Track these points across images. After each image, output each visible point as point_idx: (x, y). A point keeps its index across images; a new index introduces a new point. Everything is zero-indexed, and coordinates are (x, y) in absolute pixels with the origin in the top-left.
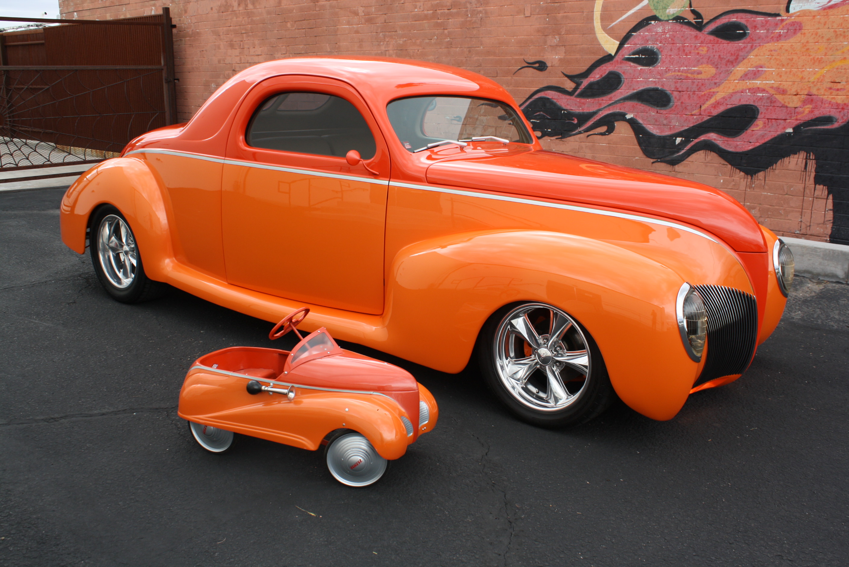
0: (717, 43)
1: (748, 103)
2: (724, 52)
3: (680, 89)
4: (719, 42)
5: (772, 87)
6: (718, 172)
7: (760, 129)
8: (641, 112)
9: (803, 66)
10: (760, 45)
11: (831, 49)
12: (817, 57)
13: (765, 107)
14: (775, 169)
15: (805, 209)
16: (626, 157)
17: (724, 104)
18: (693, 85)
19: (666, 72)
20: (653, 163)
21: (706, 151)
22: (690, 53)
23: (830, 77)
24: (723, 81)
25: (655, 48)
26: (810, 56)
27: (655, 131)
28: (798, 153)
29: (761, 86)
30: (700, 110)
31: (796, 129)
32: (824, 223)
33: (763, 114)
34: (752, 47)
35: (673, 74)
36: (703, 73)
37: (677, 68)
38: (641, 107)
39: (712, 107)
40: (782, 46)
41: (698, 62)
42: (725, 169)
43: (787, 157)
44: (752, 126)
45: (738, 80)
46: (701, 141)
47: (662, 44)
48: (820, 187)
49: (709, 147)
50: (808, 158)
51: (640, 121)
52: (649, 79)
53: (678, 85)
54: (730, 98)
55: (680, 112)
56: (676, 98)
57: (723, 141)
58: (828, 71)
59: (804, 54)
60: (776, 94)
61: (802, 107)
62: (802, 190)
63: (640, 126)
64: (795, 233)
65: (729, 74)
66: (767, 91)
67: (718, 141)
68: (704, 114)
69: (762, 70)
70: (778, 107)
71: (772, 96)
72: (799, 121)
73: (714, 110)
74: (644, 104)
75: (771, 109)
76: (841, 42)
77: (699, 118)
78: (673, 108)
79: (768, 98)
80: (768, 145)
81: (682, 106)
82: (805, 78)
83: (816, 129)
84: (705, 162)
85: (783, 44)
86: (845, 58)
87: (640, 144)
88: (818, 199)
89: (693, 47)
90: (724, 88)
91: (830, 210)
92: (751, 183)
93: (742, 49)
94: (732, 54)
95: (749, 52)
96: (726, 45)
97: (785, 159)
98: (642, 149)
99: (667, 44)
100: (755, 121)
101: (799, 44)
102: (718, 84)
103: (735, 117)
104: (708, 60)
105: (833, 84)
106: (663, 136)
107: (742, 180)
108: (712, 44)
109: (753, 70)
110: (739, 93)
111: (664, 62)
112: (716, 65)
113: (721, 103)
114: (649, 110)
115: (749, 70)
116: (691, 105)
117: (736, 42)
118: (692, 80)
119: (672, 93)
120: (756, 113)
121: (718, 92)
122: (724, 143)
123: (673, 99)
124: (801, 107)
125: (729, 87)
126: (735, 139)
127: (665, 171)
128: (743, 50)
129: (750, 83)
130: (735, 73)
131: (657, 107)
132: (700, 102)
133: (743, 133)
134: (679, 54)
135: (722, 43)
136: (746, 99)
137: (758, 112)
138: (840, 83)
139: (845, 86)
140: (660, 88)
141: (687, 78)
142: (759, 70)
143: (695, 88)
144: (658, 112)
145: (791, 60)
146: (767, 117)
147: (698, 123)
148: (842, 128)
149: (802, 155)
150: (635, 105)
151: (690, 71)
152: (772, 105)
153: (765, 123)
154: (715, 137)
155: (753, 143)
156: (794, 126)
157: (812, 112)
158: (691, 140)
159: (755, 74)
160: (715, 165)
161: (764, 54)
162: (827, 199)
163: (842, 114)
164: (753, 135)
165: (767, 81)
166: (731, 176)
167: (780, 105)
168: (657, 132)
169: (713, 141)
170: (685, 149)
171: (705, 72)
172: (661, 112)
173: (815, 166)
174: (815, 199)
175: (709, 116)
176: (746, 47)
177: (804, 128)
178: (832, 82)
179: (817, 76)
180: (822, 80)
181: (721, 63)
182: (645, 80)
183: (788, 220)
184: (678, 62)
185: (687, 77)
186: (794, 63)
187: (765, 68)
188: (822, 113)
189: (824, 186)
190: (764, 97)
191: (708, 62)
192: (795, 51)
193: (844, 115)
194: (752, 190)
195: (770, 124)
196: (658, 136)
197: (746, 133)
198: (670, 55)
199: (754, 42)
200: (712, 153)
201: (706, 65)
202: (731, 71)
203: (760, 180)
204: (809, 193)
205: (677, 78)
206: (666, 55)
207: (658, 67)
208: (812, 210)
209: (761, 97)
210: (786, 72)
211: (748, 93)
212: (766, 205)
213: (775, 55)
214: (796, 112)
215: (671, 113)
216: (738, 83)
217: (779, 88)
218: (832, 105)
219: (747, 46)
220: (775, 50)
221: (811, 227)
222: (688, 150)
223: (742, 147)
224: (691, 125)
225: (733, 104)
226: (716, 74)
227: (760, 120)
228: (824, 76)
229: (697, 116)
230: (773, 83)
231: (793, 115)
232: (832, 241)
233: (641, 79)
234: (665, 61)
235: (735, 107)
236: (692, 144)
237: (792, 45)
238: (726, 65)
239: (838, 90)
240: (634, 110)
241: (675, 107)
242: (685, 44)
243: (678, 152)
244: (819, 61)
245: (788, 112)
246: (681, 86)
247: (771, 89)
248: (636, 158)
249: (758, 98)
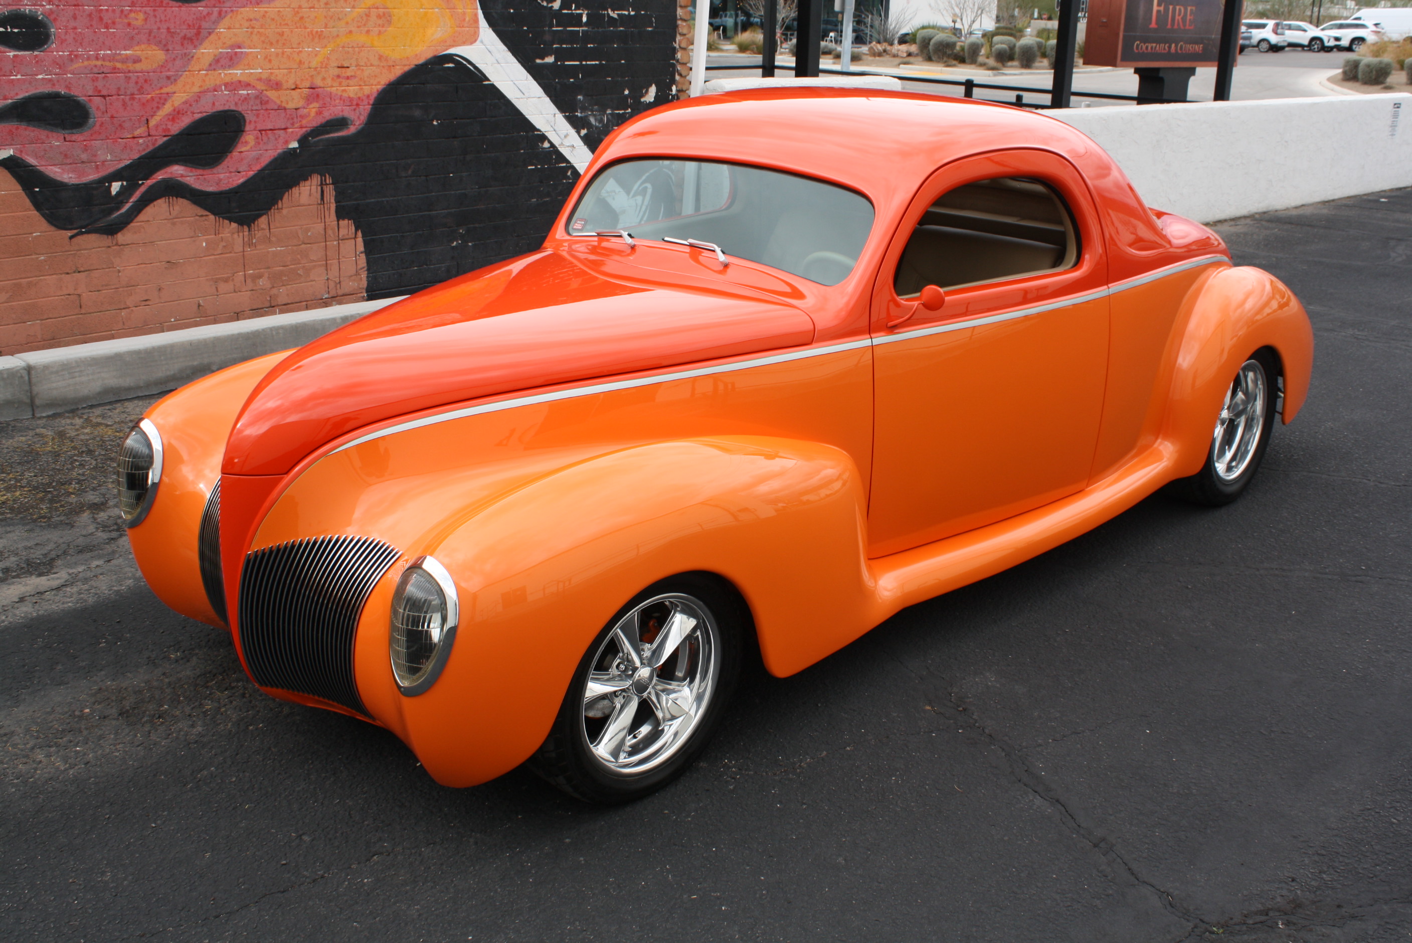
0: (159, 6)
1: (226, 108)
2: (175, 22)
3: (104, 92)
4: (164, 5)
5: (260, 80)
6: (195, 231)
7: (251, 148)
8: (31, 143)
9: (299, 44)
10: (232, 11)
11: (331, 18)
12: (316, 30)
13: (254, 112)
14: (282, 209)
15: (330, 260)
16: (12, 237)
17: (189, 113)
18: (128, 83)
19: (72, 60)
20: (71, 238)
21: (169, 199)
22: (114, 23)
23: (337, 59)
24: (180, 73)
25: (39, 13)
26: (305, 28)
27: (65, 176)
28: (310, 178)
29: (242, 79)
30: (148, 127)
31: (303, 141)
32: (357, 274)
33: (253, 123)
34: (220, 13)
35: (86, 63)
36: (143, 59)
37: (91, 53)
38: (27, 133)
39: (169, 119)
40: (266, 12)
41: (131, 41)
42: (206, 222)
43: (296, 186)
44: (239, 145)
45: (205, 71)
46: (158, 182)
47: (53, 5)
48: (344, 223)
49: (174, 189)
50: (324, 183)
51: (32, 161)
52: (37, 75)
53: (100, 84)
54: (197, 101)
55: (111, 135)
56: (98, 108)
57: (197, 175)
58: (333, 50)
59: (298, 25)
60: (266, 90)
61: (306, 106)
62: (323, 232)
63: (32, 170)
64: (322, 299)
65: (189, 59)
66: (254, 87)
67: (188, 178)
68: (157, 134)
69: (242, 52)
70: (272, 110)
71: (261, 93)
72: (304, 130)
73: (172, 125)
74: (34, 126)
75: (263, 115)
76: (342, 8)
77: (149, 141)
78: (97, 128)
79: (257, 97)
80: (267, 172)
81: (113, 123)
82: (304, 62)
83: (329, 138)
84: (171, 217)
85: (266, 9)
86: (351, 32)
87: (38, 206)
88: (343, 241)
89: (118, 12)
90: (184, 86)
91: (362, 253)
92: (251, 238)
93: (205, 17)
94: (189, 26)
95: (216, 22)
96: (177, 9)
97: (294, 189)
98: (43, 215)
99: (64, 5)
100: (241, 136)
101: (289, 9)
102: (173, 78)
103: (209, 133)
104: (150, 36)
105: (340, 69)
106: (85, 184)
107: (236, 236)
108: (151, 7)
109: (227, 53)
110: (210, 92)
111: (63, 41)
112: (165, 46)
113: (184, 112)
114: (48, 137)
115: (221, 52)
116: (131, 119)
117: (194, 5)
118: (125, 73)
119: (90, 100)
120: (242, 124)
121: (174, 93)
122: (198, 179)
123: (93, 111)
124: (304, 108)
125: (193, 83)
126: (215, 170)
127: (99, 247)
128: (207, 19)
129: (225, 74)
130: (199, 58)
131: (64, 128)
132: (146, 112)
133: (226, 158)
134: (91, 25)
135: (170, 5)
136: (223, 102)
137: (245, 121)
138: (348, 67)
139: (355, 73)
140: (63, 93)
141: (115, 70)
142: (236, 52)
143: (132, 88)
144: (67, 139)
145: (282, 34)
146: (258, 128)
147: (147, 151)
148: (360, 133)
149: (316, 179)
150: (14, 130)
151: (118, 57)
152: (264, 108)
153: (257, 138)
154: (182, 172)
155: (244, 173)
156: (299, 136)
157: (319, 113)
158: (140, 182)
159: (231, 59)
160: (188, 219)
161: (241, 25)
162: (355, 237)
163: (357, 111)
164: (242, 160)
165: (252, 69)
166: (217, 232)
167: (276, 107)
168: (71, 177)
169: (179, 179)
170: (131, 201)
171: (146, 58)
172: (74, 137)
173: (334, 193)
174: (340, 242)
175: (165, 136)
176: (212, 14)
177: (313, 138)
178: (339, 67)
179: (320, 58)
180: (327, 64)
181: (173, 42)
182: (28, 77)
183: (312, 281)
184: (93, 40)
185: (115, 68)
186: (286, 40)
187: (245, 48)
188: (333, 114)
189: (349, 220)
190: (250, 96)
191: (149, 40)
192: (285, 20)
193: (360, 114)
194: (254, 248)
195: (265, 139)
196: (73, 185)
197: (232, 157)
198: (75, 28)
199: (222, 6)
200: (181, 200)
201: (147, 45)
202: (192, 55)
203: (263, 229)
204: (332, 235)
205: (96, 70)
206: (66, 27)
207: (53, 52)
208: (339, 259)
209: (246, 96)
210: (277, 55)
211: (225, 90)
212: (277, 267)
213: (257, 27)
214: (298, 115)
215: (92, 138)
216: (206, 75)
217: (270, 81)
218: (344, 101)
219: (213, 11)
220: (256, 19)
221: (342, 283)
222: (136, 201)
223: (229, 182)
224: (136, 156)
225: (204, 111)
226: (166, 61)
227: (249, 134)
228: (328, 59)
229: (144, 139)
230: (260, 73)
231: (295, 120)
232: (371, 297)
233: (19, 77)
234: (66, 40)
235: (208, 116)
236: (142, 189)
237: (279, 11)
238: (182, 45)
239: (348, 78)
240: (13, 140)
241: (101, 126)
242: (100, 6)
243: (118, 209)
244: (320, 36)
245: (288, 116)
246: (105, 86)
247: (258, 82)
248: (34, 234)
249: (242, 99)
